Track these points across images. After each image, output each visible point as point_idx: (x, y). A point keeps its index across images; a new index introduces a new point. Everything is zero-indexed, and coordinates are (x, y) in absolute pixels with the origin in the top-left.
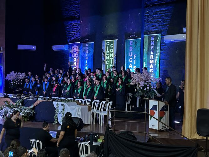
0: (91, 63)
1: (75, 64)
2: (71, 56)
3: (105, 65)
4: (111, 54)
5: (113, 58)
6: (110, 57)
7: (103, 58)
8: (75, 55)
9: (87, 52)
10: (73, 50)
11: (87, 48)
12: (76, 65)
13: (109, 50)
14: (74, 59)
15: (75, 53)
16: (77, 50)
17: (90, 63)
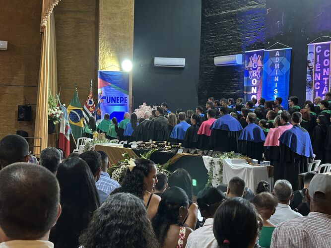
0: (286, 87)
1: (254, 90)
2: (248, 75)
3: (312, 91)
4: (324, 70)
5: (328, 76)
6: (322, 77)
7: (308, 77)
8: (254, 74)
9: (277, 66)
10: (251, 65)
11: (277, 60)
12: (255, 92)
13: (321, 62)
14: (253, 80)
15: (256, 69)
16: (260, 63)
17: (283, 87)
